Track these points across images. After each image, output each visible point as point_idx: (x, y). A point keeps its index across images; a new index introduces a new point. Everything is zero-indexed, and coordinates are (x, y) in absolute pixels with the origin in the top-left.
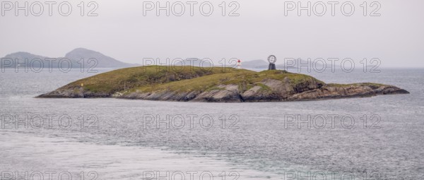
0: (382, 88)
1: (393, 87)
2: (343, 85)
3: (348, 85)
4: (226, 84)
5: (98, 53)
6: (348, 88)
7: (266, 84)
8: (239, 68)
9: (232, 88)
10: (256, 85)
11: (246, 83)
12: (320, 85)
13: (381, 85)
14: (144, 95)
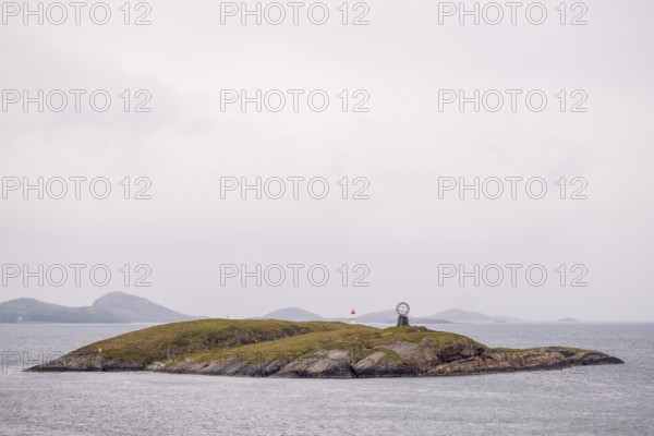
0: (582, 354)
1: (600, 354)
2: (518, 351)
3: (526, 350)
4: (329, 349)
5: (144, 299)
6: (525, 354)
7: (394, 349)
8: (353, 322)
9: (337, 355)
10: (377, 350)
11: (360, 347)
12: (480, 351)
13: (578, 350)
14: (198, 367)
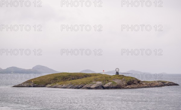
0: (167, 83)
1: (172, 83)
2: (150, 82)
3: (152, 82)
4: (96, 81)
5: (46, 67)
6: (151, 83)
7: (115, 81)
8: (104, 74)
9: (99, 83)
10: (110, 81)
11: (105, 81)
12: (139, 82)
13: (166, 82)
14: (60, 86)
